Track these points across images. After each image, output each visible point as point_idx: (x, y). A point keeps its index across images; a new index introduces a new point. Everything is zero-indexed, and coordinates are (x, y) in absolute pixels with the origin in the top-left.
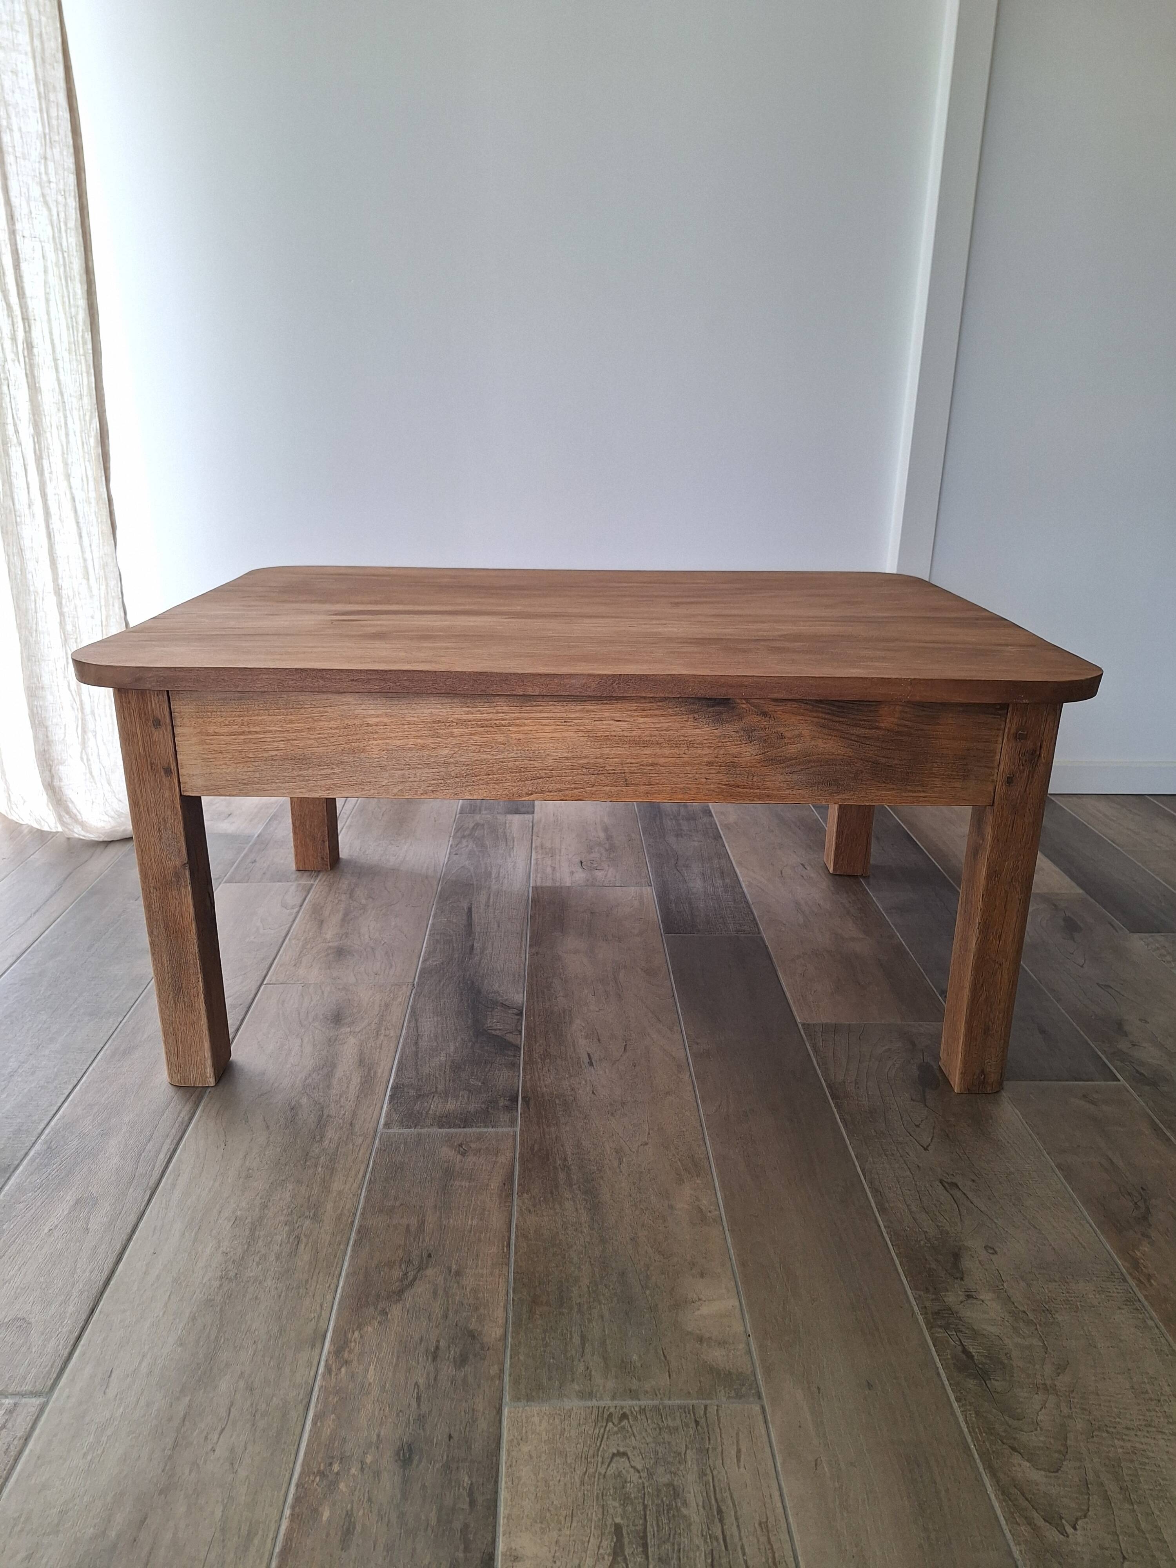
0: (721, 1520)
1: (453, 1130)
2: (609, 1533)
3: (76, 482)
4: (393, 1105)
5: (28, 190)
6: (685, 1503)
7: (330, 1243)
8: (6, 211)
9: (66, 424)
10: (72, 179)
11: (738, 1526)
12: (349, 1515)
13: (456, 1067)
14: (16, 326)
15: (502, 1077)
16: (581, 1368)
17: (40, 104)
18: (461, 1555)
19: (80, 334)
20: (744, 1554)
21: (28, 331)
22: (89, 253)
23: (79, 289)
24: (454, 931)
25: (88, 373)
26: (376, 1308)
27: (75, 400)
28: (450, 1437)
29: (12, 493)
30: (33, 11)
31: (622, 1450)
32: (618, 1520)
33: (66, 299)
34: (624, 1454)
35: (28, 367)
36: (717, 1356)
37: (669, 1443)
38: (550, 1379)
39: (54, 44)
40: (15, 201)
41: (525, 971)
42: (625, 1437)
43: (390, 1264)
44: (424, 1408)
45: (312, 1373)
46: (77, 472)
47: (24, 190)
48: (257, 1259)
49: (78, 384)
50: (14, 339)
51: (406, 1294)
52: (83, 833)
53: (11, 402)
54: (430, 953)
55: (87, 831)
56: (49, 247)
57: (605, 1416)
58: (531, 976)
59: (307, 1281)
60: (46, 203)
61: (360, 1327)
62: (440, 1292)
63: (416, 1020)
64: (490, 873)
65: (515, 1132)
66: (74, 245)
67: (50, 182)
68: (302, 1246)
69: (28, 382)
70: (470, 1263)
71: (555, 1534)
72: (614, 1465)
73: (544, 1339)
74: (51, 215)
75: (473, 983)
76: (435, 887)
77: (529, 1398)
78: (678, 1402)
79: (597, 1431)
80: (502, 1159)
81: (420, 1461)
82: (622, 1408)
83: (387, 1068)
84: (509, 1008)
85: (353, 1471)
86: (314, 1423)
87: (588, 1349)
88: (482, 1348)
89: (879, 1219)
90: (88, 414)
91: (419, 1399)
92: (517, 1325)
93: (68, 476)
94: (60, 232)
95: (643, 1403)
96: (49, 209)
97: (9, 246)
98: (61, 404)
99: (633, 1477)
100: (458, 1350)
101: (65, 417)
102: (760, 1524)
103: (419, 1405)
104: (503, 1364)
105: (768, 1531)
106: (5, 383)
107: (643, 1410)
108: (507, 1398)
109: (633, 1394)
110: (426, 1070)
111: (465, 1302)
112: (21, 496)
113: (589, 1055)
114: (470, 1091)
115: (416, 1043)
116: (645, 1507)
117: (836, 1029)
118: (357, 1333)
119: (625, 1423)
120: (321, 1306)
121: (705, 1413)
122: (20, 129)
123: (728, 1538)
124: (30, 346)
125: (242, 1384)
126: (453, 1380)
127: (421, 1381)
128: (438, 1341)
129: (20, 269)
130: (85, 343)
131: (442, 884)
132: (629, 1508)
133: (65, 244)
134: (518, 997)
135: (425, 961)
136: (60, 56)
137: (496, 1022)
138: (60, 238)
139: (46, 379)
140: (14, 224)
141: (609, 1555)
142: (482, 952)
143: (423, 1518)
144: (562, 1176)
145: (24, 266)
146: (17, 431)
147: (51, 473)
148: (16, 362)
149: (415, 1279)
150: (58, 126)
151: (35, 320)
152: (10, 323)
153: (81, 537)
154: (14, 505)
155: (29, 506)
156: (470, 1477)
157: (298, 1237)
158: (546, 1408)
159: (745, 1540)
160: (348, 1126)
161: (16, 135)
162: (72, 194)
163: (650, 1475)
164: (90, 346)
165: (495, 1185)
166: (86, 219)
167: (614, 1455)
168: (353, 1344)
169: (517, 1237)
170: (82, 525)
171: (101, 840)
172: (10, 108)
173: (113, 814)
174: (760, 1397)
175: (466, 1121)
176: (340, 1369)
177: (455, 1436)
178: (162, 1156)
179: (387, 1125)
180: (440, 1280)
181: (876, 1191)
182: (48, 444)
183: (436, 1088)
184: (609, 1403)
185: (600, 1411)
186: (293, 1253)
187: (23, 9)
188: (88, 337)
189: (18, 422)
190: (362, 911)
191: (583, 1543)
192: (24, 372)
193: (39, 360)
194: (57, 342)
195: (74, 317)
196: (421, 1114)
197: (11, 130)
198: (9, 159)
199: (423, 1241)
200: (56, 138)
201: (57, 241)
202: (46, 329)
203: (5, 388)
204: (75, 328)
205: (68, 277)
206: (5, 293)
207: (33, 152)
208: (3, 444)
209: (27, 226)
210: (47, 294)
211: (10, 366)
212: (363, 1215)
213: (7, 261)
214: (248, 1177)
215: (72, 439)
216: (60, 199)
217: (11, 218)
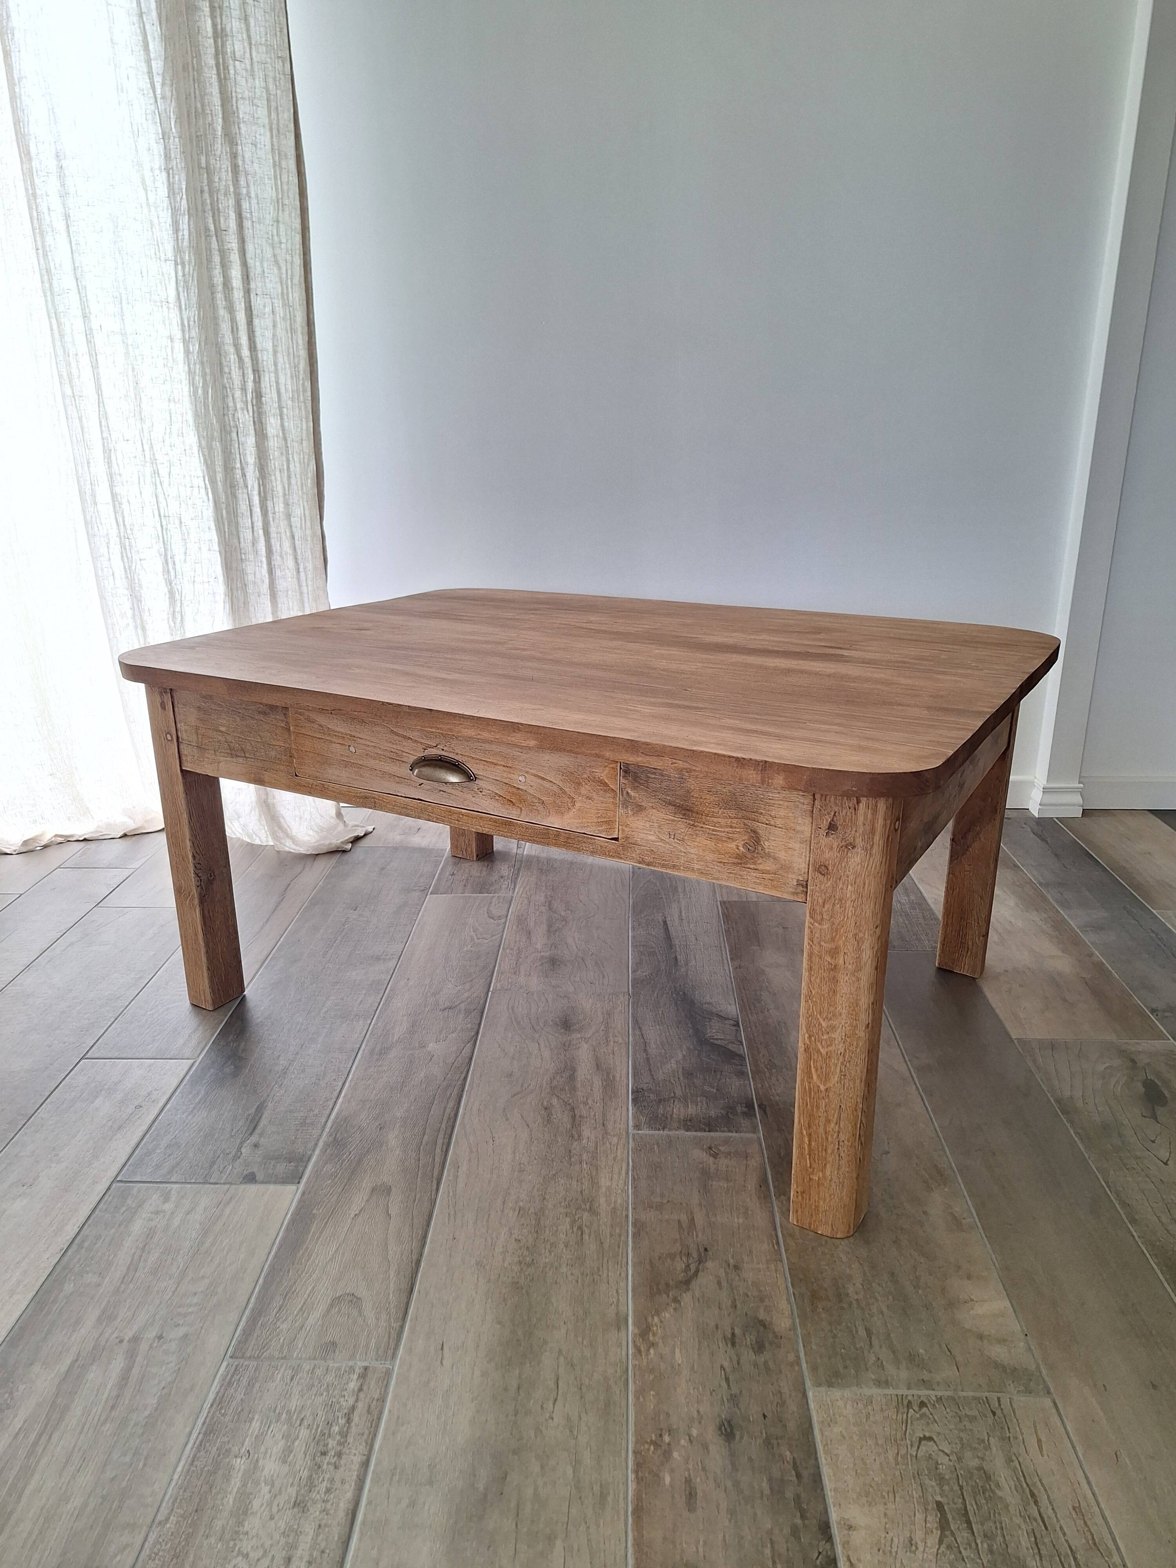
0: (1036, 1502)
1: (699, 1134)
2: (933, 1509)
3: (296, 521)
4: (638, 1108)
5: (262, 250)
6: (998, 1485)
7: (611, 1235)
8: (242, 272)
9: (288, 467)
10: (298, 238)
11: (1053, 1509)
12: (688, 1481)
13: (689, 1074)
14: (246, 378)
15: (734, 1085)
16: (872, 1359)
17: (275, 172)
18: (799, 1521)
19: (301, 382)
20: (1064, 1534)
21: (257, 381)
22: (311, 307)
23: (301, 340)
24: (655, 944)
25: (307, 418)
26: (668, 1296)
27: (296, 445)
28: (765, 1416)
29: (238, 532)
30: (271, 86)
31: (927, 1435)
32: (939, 1498)
33: (291, 350)
34: (930, 1439)
35: (256, 415)
36: (999, 1352)
37: (971, 1430)
38: (846, 1367)
39: (288, 115)
40: (250, 262)
41: (732, 983)
42: (928, 1423)
43: (672, 1256)
44: (735, 1390)
45: (624, 1353)
46: (297, 511)
47: (258, 251)
48: (548, 1246)
49: (299, 430)
50: (244, 389)
51: (693, 1284)
52: (294, 847)
53: (239, 448)
54: (638, 965)
55: (297, 845)
56: (278, 303)
57: (905, 1403)
58: (739, 988)
59: (598, 1269)
60: (276, 262)
61: (657, 1313)
62: (724, 1284)
63: (640, 1028)
64: (676, 887)
65: (759, 1138)
67: (281, 243)
68: (586, 1237)
69: (255, 429)
70: (746, 1258)
71: (881, 1508)
72: (924, 1448)
73: (831, 1330)
74: (280, 274)
75: (684, 993)
76: (627, 901)
77: (830, 1385)
78: (971, 1394)
79: (900, 1416)
80: (752, 1162)
81: (742, 1437)
82: (919, 1397)
83: (624, 1072)
84: (726, 1019)
85: (683, 1442)
86: (637, 1398)
87: (875, 1342)
88: (776, 1337)
89: (1132, 1230)
90: (306, 457)
91: (727, 1380)
92: (803, 1316)
93: (288, 516)
94: (287, 287)
95: (939, 1394)
96: (279, 268)
97: (243, 304)
98: (284, 449)
99: (944, 1460)
100: (753, 1338)
101: (288, 461)
102: (1074, 1508)
103: (729, 1385)
104: (797, 1351)
105: (1083, 1516)
106: (234, 430)
107: (939, 1399)
108: (808, 1384)
109: (926, 1384)
110: (660, 1076)
111: (749, 1294)
112: (246, 535)
114: (706, 1097)
115: (645, 1050)
116: (961, 1488)
117: (1053, 1046)
118: (656, 1319)
119: (924, 1410)
120: (617, 1292)
121: (1000, 1405)
122: (257, 197)
123: (1046, 1519)
124: (259, 395)
125: (562, 1359)
126: (756, 1365)
127: (726, 1364)
128: (733, 1329)
129: (252, 325)
130: (304, 391)
131: (633, 898)
132: (946, 1488)
133: (291, 300)
134: (732, 1009)
135: (634, 971)
136: (292, 126)
137: (715, 1031)
138: (288, 293)
139: (272, 426)
140: (249, 284)
141: (937, 1529)
142: (687, 964)
143: (757, 1487)
145: (256, 322)
146: (244, 475)
147: (274, 513)
148: (246, 412)
149: (698, 1271)
150: (288, 190)
151: (264, 371)
152: (241, 374)
153: (298, 572)
154: (239, 543)
155: (253, 544)
156: (791, 1452)
157: (580, 1228)
158: (847, 1393)
159: (1062, 1522)
160: (601, 1127)
161: (254, 201)
162: (298, 252)
163: (960, 1459)
164: (309, 394)
165: (752, 1185)
166: (309, 275)
167: (921, 1439)
168: (655, 1328)
169: (783, 1235)
170: (299, 561)
171: (309, 853)
172: (249, 177)
173: (316, 829)
174: (1049, 1393)
175: (709, 1125)
176: (648, 1350)
177: (769, 1415)
178: (438, 1151)
179: (637, 1127)
180: (722, 1273)
181: (1124, 1204)
182: (273, 486)
183: (674, 1093)
184: (905, 1392)
185: (900, 1399)
186: (580, 1242)
187: (263, 84)
188: (308, 384)
189: (245, 466)
190: (564, 923)
191: (910, 1517)
192: (251, 419)
193: (266, 408)
194: (283, 390)
195: (296, 366)
196: (667, 1118)
197: (250, 197)
198: (247, 224)
199: (697, 1236)
200: (286, 202)
201: (284, 296)
202: (273, 379)
203: (234, 435)
204: (297, 377)
205: (293, 330)
206: (237, 346)
207: (267, 216)
208: (231, 487)
209: (260, 285)
210: (275, 346)
211: (239, 414)
212: (634, 1209)
213: (241, 317)
214: (521, 1171)
215: (293, 481)
216: (289, 258)
217: (246, 278)
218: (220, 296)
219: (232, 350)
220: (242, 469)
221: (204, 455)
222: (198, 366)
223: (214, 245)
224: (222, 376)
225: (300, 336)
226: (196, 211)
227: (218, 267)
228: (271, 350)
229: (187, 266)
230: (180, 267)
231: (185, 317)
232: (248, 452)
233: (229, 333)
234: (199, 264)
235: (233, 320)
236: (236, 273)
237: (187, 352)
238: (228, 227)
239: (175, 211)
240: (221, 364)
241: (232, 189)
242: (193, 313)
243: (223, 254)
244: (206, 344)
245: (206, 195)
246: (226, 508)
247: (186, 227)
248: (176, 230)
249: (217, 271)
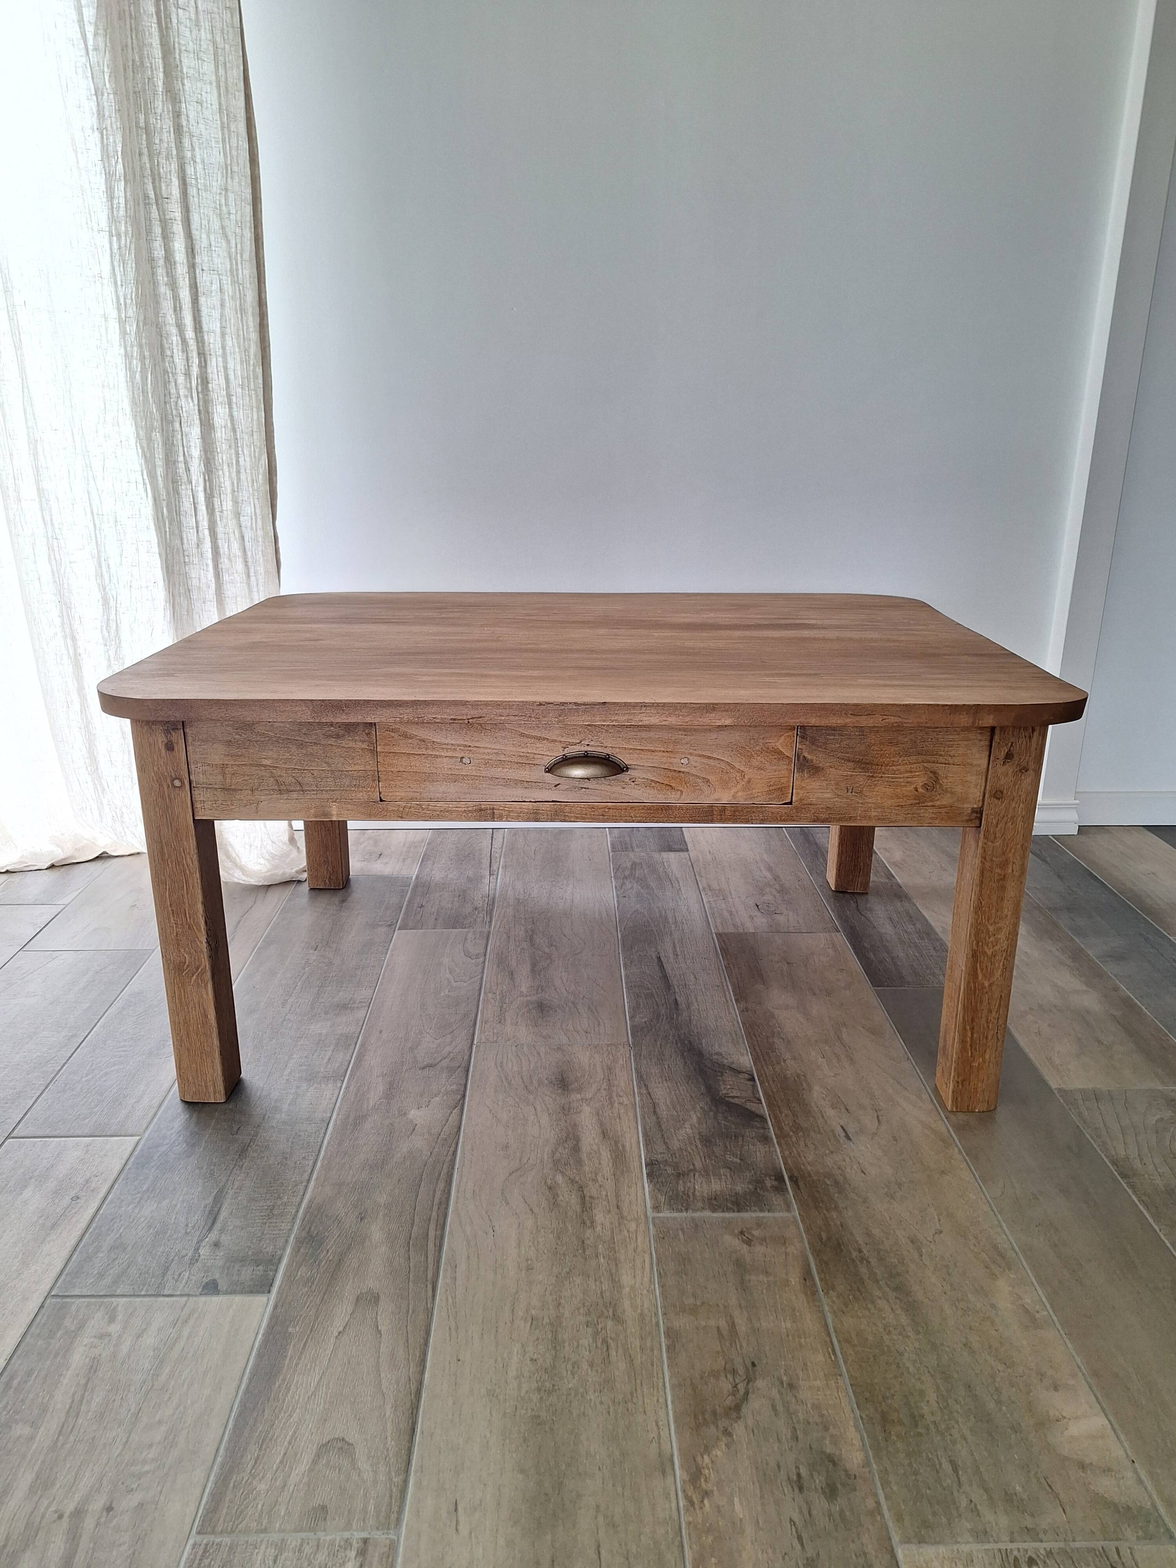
1: (727, 1215)
3: (245, 521)
4: (655, 1185)
5: (209, 221)
7: (642, 1349)
8: (186, 243)
9: (238, 462)
10: (248, 209)
13: (706, 1141)
14: (190, 362)
15: (758, 1153)
16: (964, 1502)
17: (223, 134)
21: (203, 366)
22: (263, 285)
23: (252, 322)
24: (650, 983)
25: (258, 408)
26: (717, 1427)
27: (246, 437)
29: (181, 532)
30: (218, 38)
33: (241, 333)
35: (201, 403)
36: (1106, 1486)
38: (934, 1514)
39: (236, 73)
40: (196, 233)
41: (741, 1030)
43: (715, 1374)
44: (810, 1550)
45: (674, 1506)
46: (248, 510)
47: (204, 222)
48: (569, 1367)
50: (188, 374)
51: (744, 1410)
53: (182, 439)
54: (635, 1009)
55: (247, 876)
56: (227, 281)
57: (1011, 1560)
58: (749, 1035)
60: (226, 236)
61: (707, 1450)
62: (780, 1408)
63: (646, 1086)
64: (666, 918)
65: (794, 1217)
66: (248, 276)
67: (229, 214)
68: (613, 1353)
69: (200, 419)
70: (801, 1374)
73: (910, 1465)
74: (230, 248)
75: (691, 1043)
76: (615, 934)
77: (921, 1540)
78: (1084, 1544)
80: (791, 1249)
82: (1026, 1551)
83: (634, 1141)
84: (739, 1072)
87: (964, 1478)
88: (848, 1476)
90: (257, 450)
91: (800, 1538)
92: (877, 1449)
93: (237, 515)
94: (237, 264)
95: (1048, 1545)
96: (228, 241)
97: (187, 280)
98: (233, 441)
100: (822, 1478)
101: (237, 454)
103: (802, 1545)
104: (876, 1495)
106: (177, 420)
107: (1049, 1553)
108: (896, 1538)
109: (1031, 1533)
110: (675, 1144)
111: (811, 1420)
112: (190, 536)
113: (842, 1127)
114: (731, 1169)
115: (655, 1112)
117: (1096, 1095)
118: (706, 1459)
120: (657, 1425)
121: (1120, 1557)
122: (203, 161)
124: (205, 381)
125: (601, 1519)
126: (830, 1516)
127: (796, 1517)
128: (797, 1468)
129: (198, 303)
131: (621, 931)
133: (240, 276)
134: (746, 1060)
135: (631, 1016)
136: (242, 85)
137: (730, 1088)
138: (237, 270)
139: (220, 416)
140: (194, 257)
142: (688, 1007)
144: (863, 1270)
145: (202, 300)
146: (188, 470)
147: (221, 511)
148: (190, 400)
149: (747, 1393)
151: (210, 355)
152: (185, 358)
153: (248, 576)
154: (182, 544)
155: (198, 545)
157: (604, 1341)
158: (942, 1549)
160: (616, 1210)
161: (199, 167)
162: (248, 225)
164: (261, 381)
165: (795, 1279)
166: (261, 251)
168: (706, 1471)
169: (839, 1341)
170: (250, 564)
171: (260, 884)
172: (194, 139)
173: (268, 857)
174: (1172, 1538)
175: (738, 1203)
176: (702, 1501)
178: (431, 1246)
179: (656, 1208)
180: (774, 1392)
182: (220, 483)
183: (694, 1165)
184: (1010, 1545)
185: (1003, 1554)
186: (606, 1361)
187: (209, 36)
188: (259, 371)
189: (189, 459)
190: (549, 961)
192: (196, 408)
193: (214, 396)
194: (232, 377)
195: (246, 351)
196: (688, 1196)
197: (195, 162)
198: (192, 191)
199: (741, 1347)
200: (235, 169)
201: (233, 273)
202: (221, 364)
203: (177, 425)
204: (248, 362)
205: (243, 310)
206: (180, 327)
207: (214, 184)
208: (173, 482)
209: (206, 259)
210: (223, 328)
211: (183, 402)
212: (665, 1314)
213: (185, 295)
214: (529, 1268)
215: (243, 477)
216: (238, 230)
217: (191, 251)
218: (161, 272)
219: (174, 330)
220: (186, 463)
221: (142, 447)
222: (135, 349)
223: (155, 214)
224: (163, 360)
225: (251, 319)
226: (133, 177)
227: (159, 239)
228: (218, 330)
229: (123, 238)
230: (115, 238)
231: (121, 294)
232: (192, 444)
233: (171, 312)
234: (137, 235)
235: (176, 298)
236: (179, 246)
237: (124, 333)
238: (171, 194)
239: (109, 176)
240: (162, 346)
241: (174, 152)
242: (129, 290)
243: (165, 224)
244: (145, 324)
245: (145, 158)
246: (167, 506)
247: (122, 194)
248: (111, 197)
249: (158, 244)
